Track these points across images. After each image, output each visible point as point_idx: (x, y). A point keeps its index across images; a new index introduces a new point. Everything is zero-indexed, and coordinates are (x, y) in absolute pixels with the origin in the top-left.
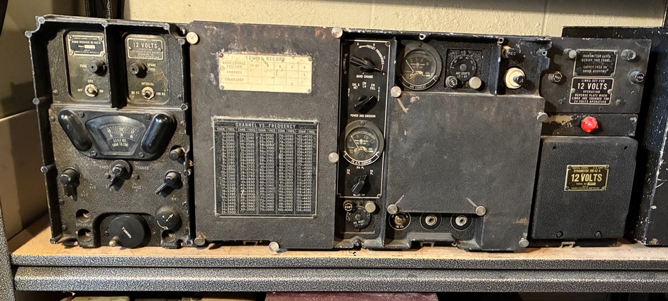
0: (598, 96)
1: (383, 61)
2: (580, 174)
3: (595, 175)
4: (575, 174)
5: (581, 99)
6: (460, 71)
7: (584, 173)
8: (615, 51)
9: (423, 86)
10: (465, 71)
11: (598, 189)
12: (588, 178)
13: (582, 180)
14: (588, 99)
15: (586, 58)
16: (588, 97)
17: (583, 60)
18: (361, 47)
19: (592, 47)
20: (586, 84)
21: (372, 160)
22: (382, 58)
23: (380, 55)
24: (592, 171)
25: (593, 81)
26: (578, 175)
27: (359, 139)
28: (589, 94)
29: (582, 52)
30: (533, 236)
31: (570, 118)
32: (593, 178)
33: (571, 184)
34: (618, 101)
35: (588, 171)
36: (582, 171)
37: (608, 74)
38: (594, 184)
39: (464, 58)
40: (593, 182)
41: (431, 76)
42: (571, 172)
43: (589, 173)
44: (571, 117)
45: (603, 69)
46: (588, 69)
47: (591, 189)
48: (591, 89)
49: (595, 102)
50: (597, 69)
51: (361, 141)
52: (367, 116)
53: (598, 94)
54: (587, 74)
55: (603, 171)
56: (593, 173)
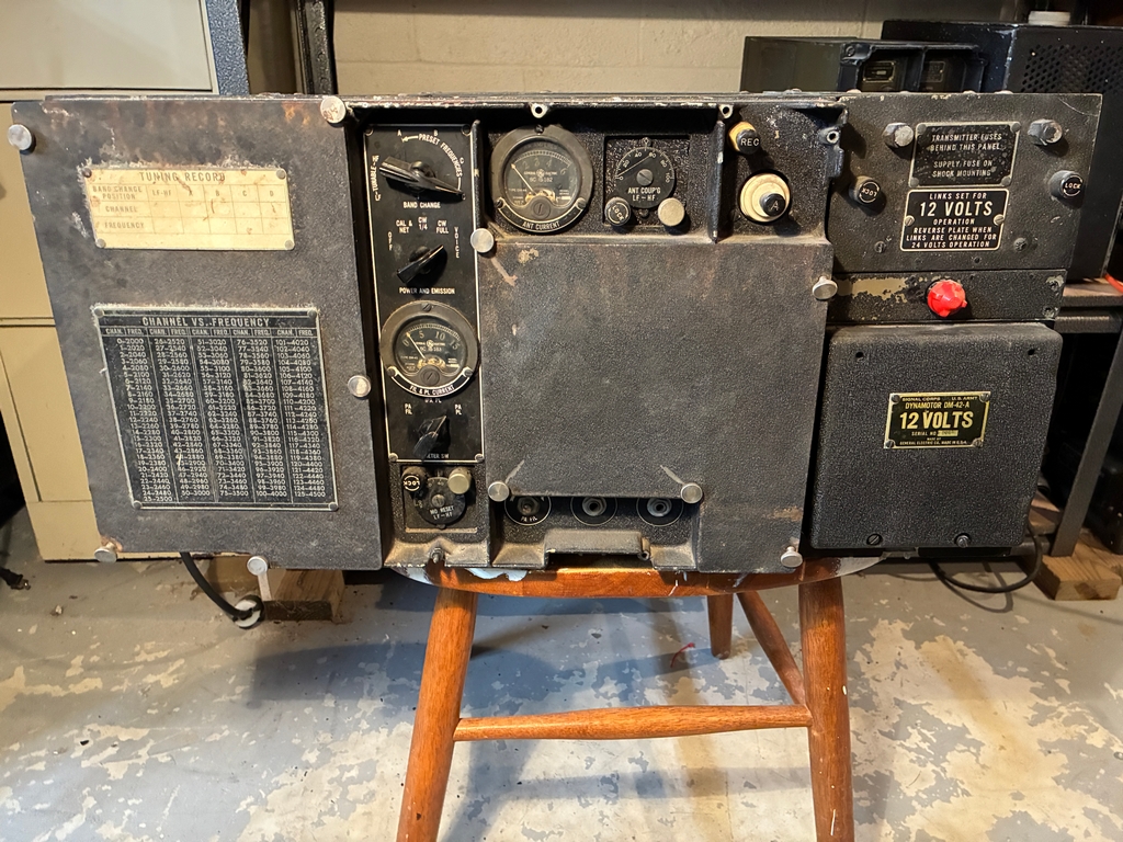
0: (971, 232)
1: (459, 170)
2: (920, 412)
3: (957, 414)
4: (909, 411)
5: (929, 239)
6: (636, 184)
7: (930, 410)
8: (1011, 124)
9: (552, 223)
10: (648, 186)
11: (962, 445)
12: (941, 420)
13: (926, 426)
14: (946, 239)
15: (940, 143)
16: (946, 235)
17: (932, 148)
18: (406, 139)
19: (957, 116)
20: (941, 204)
21: (455, 385)
22: (456, 163)
23: (452, 155)
24: (950, 405)
25: (957, 198)
26: (917, 415)
27: (425, 340)
28: (947, 227)
29: (931, 128)
30: (815, 542)
31: (901, 283)
32: (951, 420)
33: (898, 434)
34: (1019, 240)
35: (939, 405)
36: (924, 406)
37: (995, 179)
38: (955, 433)
39: (645, 154)
40: (952, 428)
41: (569, 200)
42: (900, 406)
43: (942, 410)
44: (904, 280)
45: (982, 167)
46: (946, 169)
47: (946, 445)
48: (952, 216)
49: (963, 244)
50: (967, 168)
51: (430, 344)
52: (436, 291)
53: (971, 226)
54: (945, 181)
55: (977, 406)
56: (951, 411)
